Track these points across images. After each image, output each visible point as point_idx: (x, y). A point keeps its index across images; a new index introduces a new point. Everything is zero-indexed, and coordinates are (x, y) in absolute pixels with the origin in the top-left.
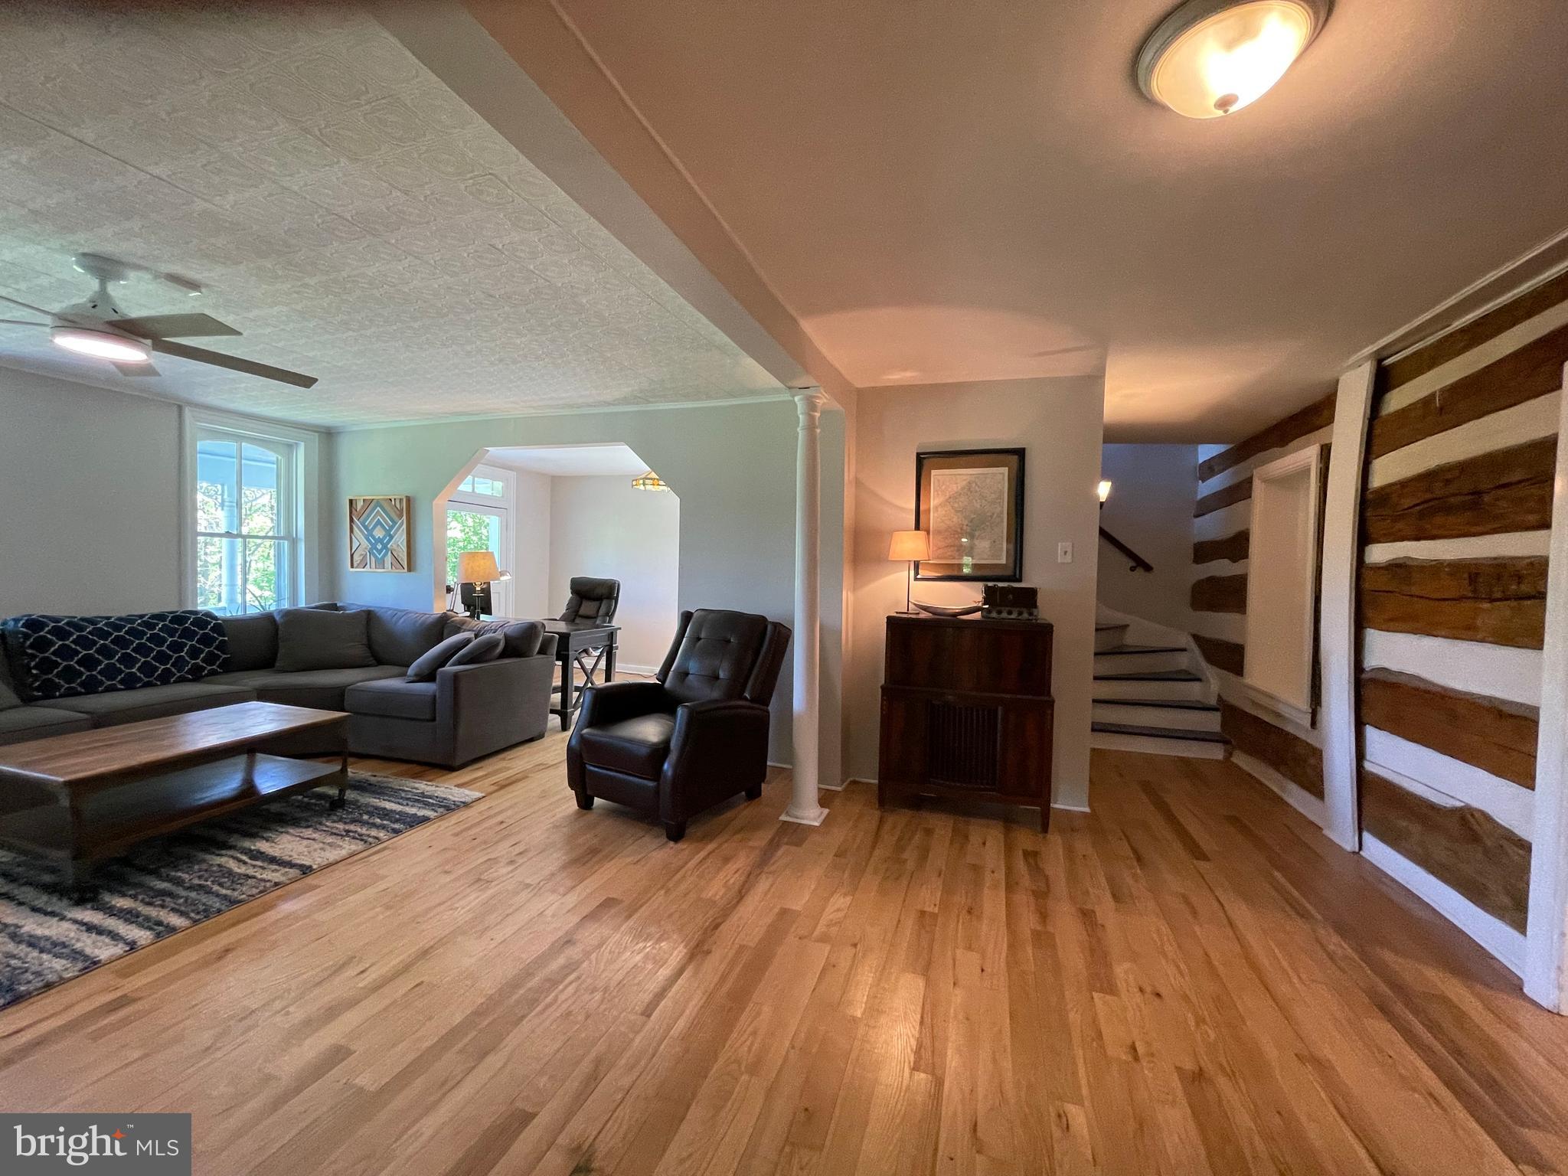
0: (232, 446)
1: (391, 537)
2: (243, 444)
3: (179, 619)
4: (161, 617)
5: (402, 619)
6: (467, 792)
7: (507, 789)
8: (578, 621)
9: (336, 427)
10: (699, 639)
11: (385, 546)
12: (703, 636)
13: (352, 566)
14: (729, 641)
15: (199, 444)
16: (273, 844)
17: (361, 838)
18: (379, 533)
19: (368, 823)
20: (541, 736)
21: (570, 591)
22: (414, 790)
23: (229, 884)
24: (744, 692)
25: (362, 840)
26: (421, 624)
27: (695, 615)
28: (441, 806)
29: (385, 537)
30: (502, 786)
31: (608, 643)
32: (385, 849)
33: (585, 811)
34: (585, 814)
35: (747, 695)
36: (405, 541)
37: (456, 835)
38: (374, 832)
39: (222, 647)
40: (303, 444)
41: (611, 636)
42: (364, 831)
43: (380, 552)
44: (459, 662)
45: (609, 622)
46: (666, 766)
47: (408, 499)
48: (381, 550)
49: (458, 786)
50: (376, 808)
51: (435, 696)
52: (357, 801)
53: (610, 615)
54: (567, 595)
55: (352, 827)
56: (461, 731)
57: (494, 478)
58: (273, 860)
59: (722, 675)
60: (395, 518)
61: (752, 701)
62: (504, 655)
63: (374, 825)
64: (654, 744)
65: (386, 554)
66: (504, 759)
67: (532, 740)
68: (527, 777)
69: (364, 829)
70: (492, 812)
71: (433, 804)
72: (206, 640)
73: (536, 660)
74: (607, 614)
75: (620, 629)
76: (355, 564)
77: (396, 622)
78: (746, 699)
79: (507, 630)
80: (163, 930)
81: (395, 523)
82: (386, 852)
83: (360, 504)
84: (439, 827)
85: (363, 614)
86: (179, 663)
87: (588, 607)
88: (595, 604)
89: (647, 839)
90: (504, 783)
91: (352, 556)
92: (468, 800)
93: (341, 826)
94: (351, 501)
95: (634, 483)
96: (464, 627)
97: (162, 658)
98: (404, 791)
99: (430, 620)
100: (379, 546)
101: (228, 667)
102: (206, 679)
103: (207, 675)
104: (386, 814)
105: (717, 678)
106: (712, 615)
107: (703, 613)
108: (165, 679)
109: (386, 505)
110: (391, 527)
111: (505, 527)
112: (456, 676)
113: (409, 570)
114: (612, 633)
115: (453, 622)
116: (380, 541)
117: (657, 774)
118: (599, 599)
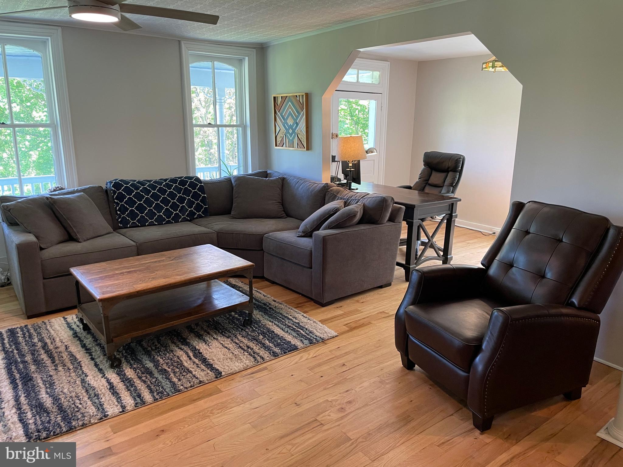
0: (209, 64)
1: (297, 124)
2: (215, 62)
3: (183, 182)
4: (174, 181)
5: (301, 187)
6: (327, 329)
7: (355, 331)
8: (428, 190)
9: (266, 43)
10: (527, 233)
11: (294, 131)
12: (532, 230)
13: (276, 146)
14: (561, 241)
15: (190, 65)
16: (207, 348)
17: (253, 355)
18: (290, 122)
19: (261, 343)
20: (389, 285)
21: (423, 163)
22: (294, 320)
23: (178, 373)
24: (571, 297)
25: (254, 357)
26: (312, 191)
27: (527, 205)
28: (307, 339)
29: (293, 124)
30: (352, 329)
31: (449, 212)
32: (265, 368)
33: (408, 371)
34: (406, 374)
35: (575, 300)
36: (305, 127)
37: (311, 369)
38: (262, 352)
39: (204, 200)
40: (247, 58)
41: (452, 207)
42: (256, 348)
43: (291, 135)
44: (329, 227)
45: (453, 192)
46: (478, 359)
47: (307, 95)
48: (291, 134)
49: (322, 321)
50: (269, 330)
51: (311, 251)
52: (260, 321)
53: (454, 185)
54: (421, 166)
55: (251, 344)
56: (328, 279)
57: (373, 70)
58: (204, 361)
59: (549, 275)
60: (299, 110)
61: (579, 308)
62: (361, 222)
63: (264, 346)
64: (468, 340)
65: (294, 138)
66: (358, 301)
67: (381, 287)
68: (370, 323)
69: (258, 347)
70: (338, 353)
71: (303, 336)
72: (196, 196)
73: (386, 226)
74: (451, 185)
75: (460, 200)
76: (278, 145)
77: (298, 187)
78: (572, 305)
79: (367, 201)
80: (140, 401)
81: (299, 113)
82: (265, 372)
83: (280, 100)
84: (302, 357)
85: (280, 181)
86: (183, 210)
87: (436, 178)
88: (443, 175)
89: (455, 418)
90: (353, 325)
91: (276, 137)
92: (325, 336)
93: (245, 341)
94: (275, 98)
95: (484, 66)
96: (338, 195)
97: (175, 207)
98: (289, 319)
99: (317, 188)
100: (291, 131)
101: (208, 213)
102: (196, 220)
103: (196, 218)
104: (272, 336)
105: (543, 277)
106: (546, 209)
107: (535, 206)
108: (176, 219)
109: (294, 100)
110: (297, 117)
111: (379, 108)
112: (324, 240)
113: (308, 149)
114: (453, 204)
115: (331, 190)
116: (291, 127)
117: (468, 365)
118: (446, 171)
